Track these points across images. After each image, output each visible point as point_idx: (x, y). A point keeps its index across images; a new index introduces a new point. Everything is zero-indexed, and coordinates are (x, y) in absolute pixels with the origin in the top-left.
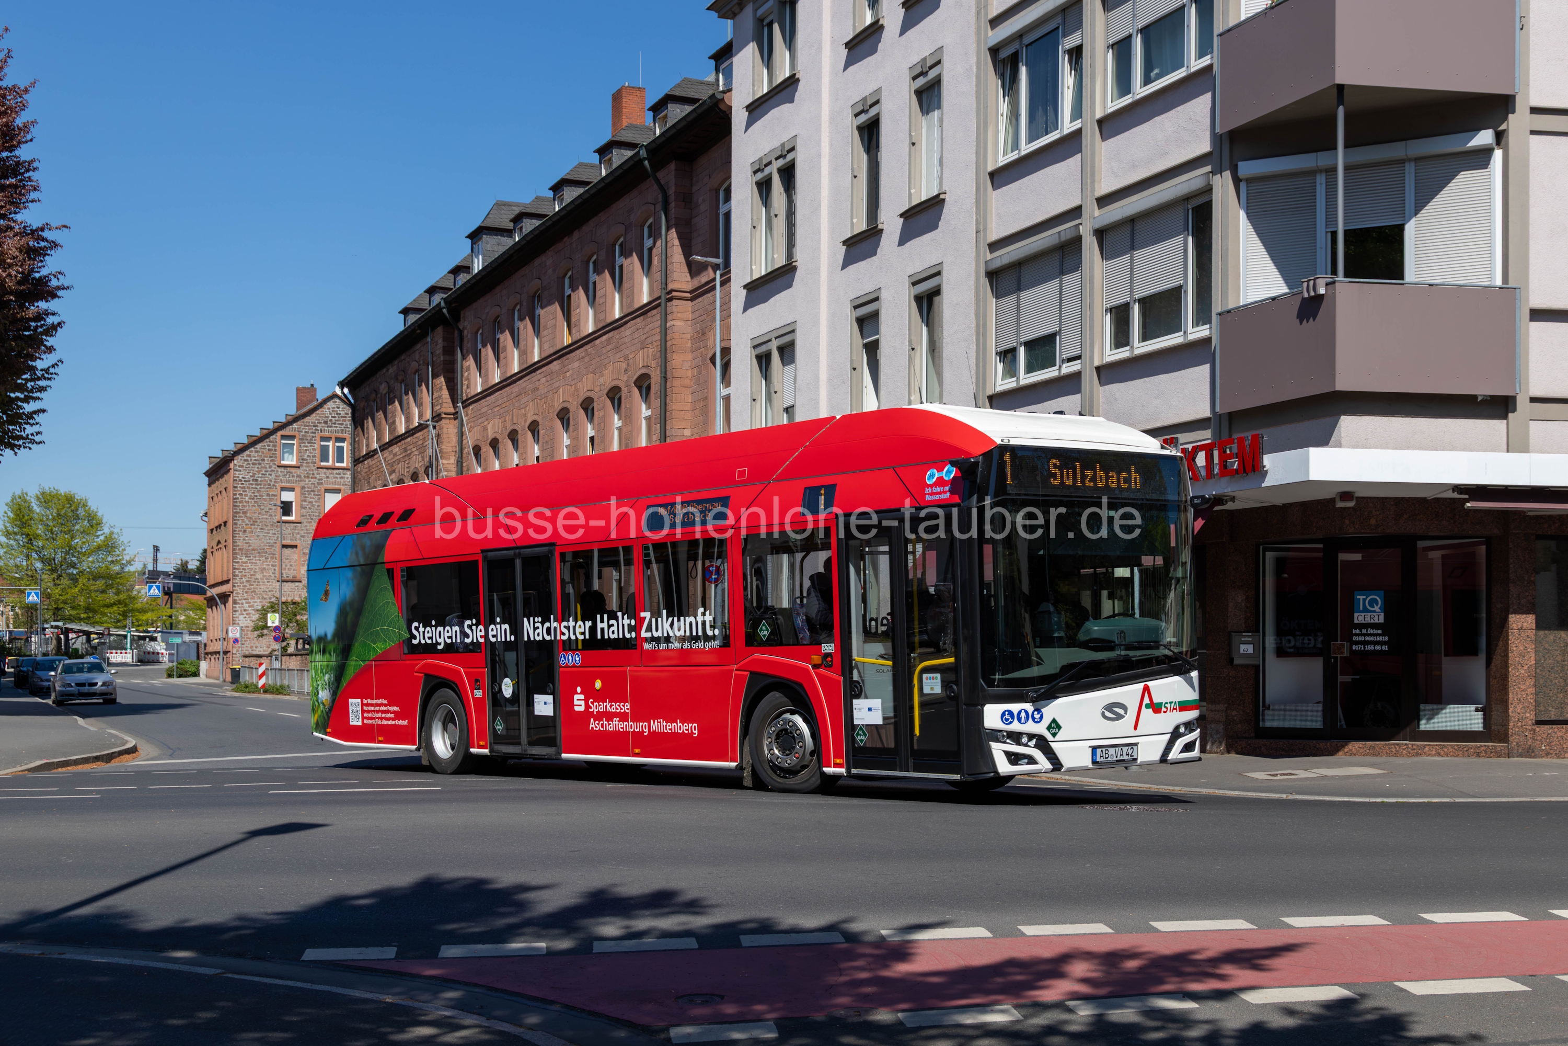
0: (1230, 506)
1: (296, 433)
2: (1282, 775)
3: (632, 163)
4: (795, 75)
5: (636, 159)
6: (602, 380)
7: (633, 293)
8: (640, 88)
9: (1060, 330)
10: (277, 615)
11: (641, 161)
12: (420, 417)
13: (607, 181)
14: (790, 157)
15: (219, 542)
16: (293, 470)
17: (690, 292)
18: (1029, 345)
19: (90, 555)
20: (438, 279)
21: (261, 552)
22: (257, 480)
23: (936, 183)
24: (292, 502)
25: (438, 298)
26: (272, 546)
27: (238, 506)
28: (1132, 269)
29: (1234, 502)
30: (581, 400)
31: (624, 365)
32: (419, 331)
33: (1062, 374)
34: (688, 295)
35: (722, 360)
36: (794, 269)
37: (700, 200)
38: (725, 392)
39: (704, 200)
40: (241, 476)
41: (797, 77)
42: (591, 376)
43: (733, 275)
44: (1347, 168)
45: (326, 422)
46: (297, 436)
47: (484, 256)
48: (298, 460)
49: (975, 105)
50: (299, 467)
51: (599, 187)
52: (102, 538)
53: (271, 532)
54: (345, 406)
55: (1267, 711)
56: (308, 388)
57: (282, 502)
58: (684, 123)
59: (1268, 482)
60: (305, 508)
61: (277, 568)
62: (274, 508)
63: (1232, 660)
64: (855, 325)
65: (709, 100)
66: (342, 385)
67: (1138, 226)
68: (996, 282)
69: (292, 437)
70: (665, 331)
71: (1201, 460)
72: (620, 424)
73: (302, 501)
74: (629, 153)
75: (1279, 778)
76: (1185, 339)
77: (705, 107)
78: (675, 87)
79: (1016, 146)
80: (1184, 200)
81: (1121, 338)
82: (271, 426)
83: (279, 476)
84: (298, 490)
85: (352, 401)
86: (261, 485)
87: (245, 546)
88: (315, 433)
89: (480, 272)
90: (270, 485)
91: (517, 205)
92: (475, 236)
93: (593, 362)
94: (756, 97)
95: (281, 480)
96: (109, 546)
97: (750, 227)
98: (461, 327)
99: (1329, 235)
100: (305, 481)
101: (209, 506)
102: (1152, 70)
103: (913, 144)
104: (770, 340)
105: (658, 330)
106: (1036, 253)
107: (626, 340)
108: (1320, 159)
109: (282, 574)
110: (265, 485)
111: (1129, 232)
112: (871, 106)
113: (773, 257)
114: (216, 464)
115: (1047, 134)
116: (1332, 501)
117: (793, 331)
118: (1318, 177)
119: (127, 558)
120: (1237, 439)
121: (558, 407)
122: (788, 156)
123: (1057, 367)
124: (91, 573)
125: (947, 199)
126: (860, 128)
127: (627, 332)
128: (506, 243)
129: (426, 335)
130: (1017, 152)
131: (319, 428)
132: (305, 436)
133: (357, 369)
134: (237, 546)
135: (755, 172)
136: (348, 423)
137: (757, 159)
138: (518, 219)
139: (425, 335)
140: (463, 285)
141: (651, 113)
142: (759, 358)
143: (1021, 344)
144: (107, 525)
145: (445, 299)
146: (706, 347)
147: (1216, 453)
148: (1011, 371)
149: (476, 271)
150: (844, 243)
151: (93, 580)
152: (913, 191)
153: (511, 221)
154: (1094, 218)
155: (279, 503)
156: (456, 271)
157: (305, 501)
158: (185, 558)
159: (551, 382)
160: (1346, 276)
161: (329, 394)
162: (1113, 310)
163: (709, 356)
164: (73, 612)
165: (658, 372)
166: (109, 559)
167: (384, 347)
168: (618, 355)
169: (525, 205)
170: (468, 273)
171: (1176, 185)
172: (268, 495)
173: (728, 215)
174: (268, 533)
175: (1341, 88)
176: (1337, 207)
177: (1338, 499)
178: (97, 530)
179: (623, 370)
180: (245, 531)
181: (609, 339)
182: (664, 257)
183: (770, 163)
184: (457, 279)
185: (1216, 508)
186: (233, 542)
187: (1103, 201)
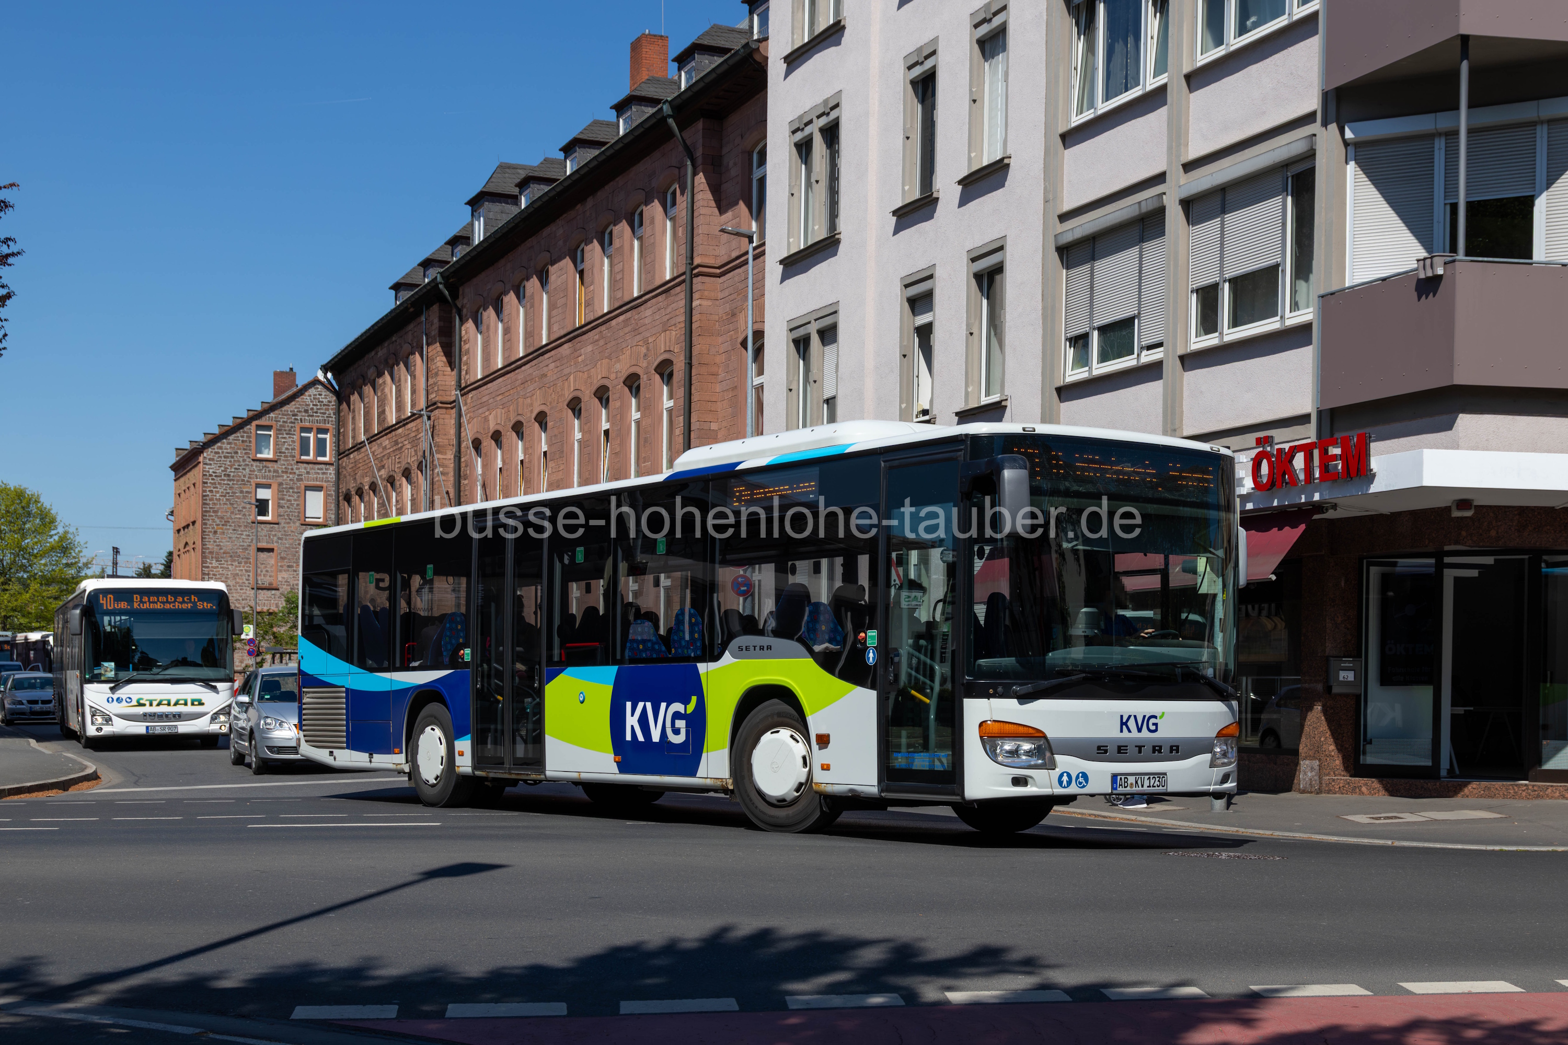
0: (1331, 514)
1: (273, 423)
2: (1386, 818)
3: (654, 120)
4: (840, 21)
5: (659, 117)
6: (618, 366)
7: (654, 267)
8: (662, 36)
9: (1139, 313)
10: (251, 626)
11: (664, 119)
12: (413, 406)
13: (626, 141)
14: (833, 115)
15: (186, 544)
16: (270, 464)
17: (719, 268)
18: (1103, 330)
19: (42, 557)
20: (433, 250)
21: (233, 556)
22: (229, 475)
23: (999, 146)
24: (268, 500)
25: (434, 273)
26: (246, 549)
27: (208, 504)
28: (1222, 244)
29: (1336, 510)
30: (594, 388)
31: (644, 350)
32: (412, 310)
33: (1140, 364)
34: (718, 271)
35: (754, 344)
36: (838, 242)
37: (731, 164)
38: (757, 381)
39: (735, 164)
40: (211, 471)
41: (842, 24)
42: (605, 361)
43: (768, 248)
44: (1470, 131)
45: (306, 411)
46: (274, 426)
47: (486, 224)
48: (275, 453)
49: (1045, 57)
50: (276, 461)
51: (617, 147)
52: (56, 538)
53: (245, 533)
54: (328, 393)
55: (1368, 747)
56: (286, 373)
57: (257, 500)
58: (714, 76)
59: (1376, 487)
60: (282, 507)
61: (251, 574)
62: (248, 506)
63: (1329, 689)
64: (906, 305)
65: (742, 50)
66: (325, 369)
67: (1229, 197)
68: (1067, 258)
69: (269, 428)
70: (690, 311)
71: (1299, 462)
72: (639, 416)
73: (280, 499)
74: (650, 111)
75: (1382, 821)
76: (1281, 325)
77: (737, 58)
78: (703, 35)
79: (1092, 105)
80: (1282, 166)
81: (1209, 323)
82: (245, 415)
83: (254, 471)
84: (275, 486)
85: (337, 388)
86: (233, 480)
87: (216, 549)
88: (294, 423)
89: (481, 243)
90: (243, 480)
91: (523, 168)
92: (475, 203)
93: (609, 346)
94: (796, 47)
95: (256, 475)
96: (64, 547)
97: (787, 194)
98: (459, 306)
99: (1448, 207)
100: (283, 476)
101: (176, 504)
102: (1248, 18)
103: (974, 101)
104: (809, 323)
105: (683, 310)
106: (1112, 226)
107: (647, 321)
108: (1442, 121)
109: (257, 581)
110: (238, 481)
111: (1220, 202)
112: (927, 58)
113: (813, 228)
114: (184, 457)
115: (1126, 90)
116: (1448, 509)
117: (835, 312)
118: (1437, 141)
119: (83, 560)
120: (1341, 438)
121: (568, 396)
122: (832, 113)
123: (1135, 355)
124: (42, 577)
125: (1012, 164)
126: (913, 83)
127: (647, 312)
128: (512, 211)
129: (422, 313)
130: (1092, 111)
131: (299, 418)
132: (283, 426)
133: (342, 351)
134: (206, 549)
135: (794, 132)
136: (332, 412)
137: (796, 117)
138: (523, 184)
139: (418, 314)
140: (463, 257)
141: (676, 65)
142: (796, 342)
143: (1094, 329)
144: (62, 524)
145: (441, 274)
146: (736, 330)
147: (1316, 453)
148: (1082, 359)
149: (477, 242)
150: (895, 213)
151: (46, 584)
152: (973, 155)
153: (516, 186)
154: (1180, 187)
155: (254, 501)
156: (454, 241)
157: (283, 499)
158: (148, 561)
159: (562, 367)
160: (1467, 255)
161: (310, 379)
162: (1200, 291)
163: (740, 340)
164: (23, 621)
165: (682, 358)
166: (64, 561)
167: (373, 326)
168: (639, 338)
169: (532, 168)
170: (468, 244)
171: (1273, 150)
172: (242, 492)
173: (762, 181)
174: (242, 534)
175: (1465, 39)
176: (1458, 176)
177: (1454, 508)
178: (50, 529)
179: (642, 355)
180: (215, 532)
181: (627, 320)
182: (689, 228)
183: (811, 122)
184: (456, 251)
185: (1316, 517)
186: (203, 545)
187: (1189, 167)
